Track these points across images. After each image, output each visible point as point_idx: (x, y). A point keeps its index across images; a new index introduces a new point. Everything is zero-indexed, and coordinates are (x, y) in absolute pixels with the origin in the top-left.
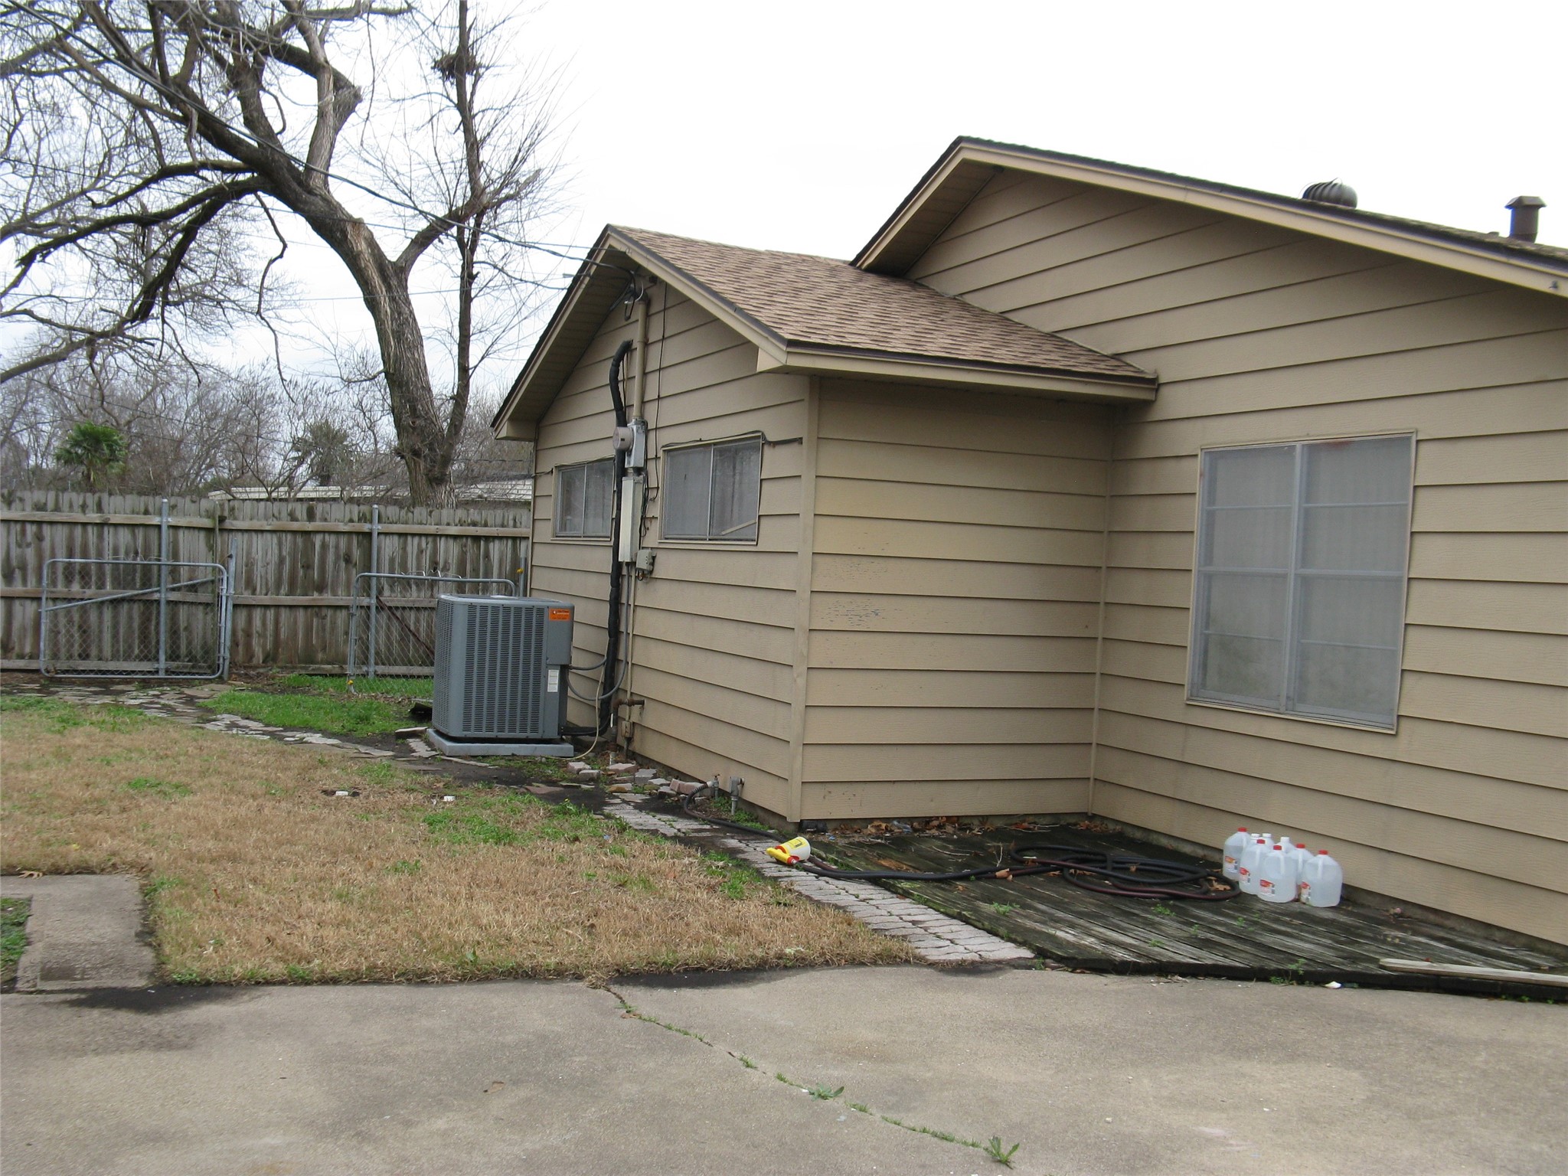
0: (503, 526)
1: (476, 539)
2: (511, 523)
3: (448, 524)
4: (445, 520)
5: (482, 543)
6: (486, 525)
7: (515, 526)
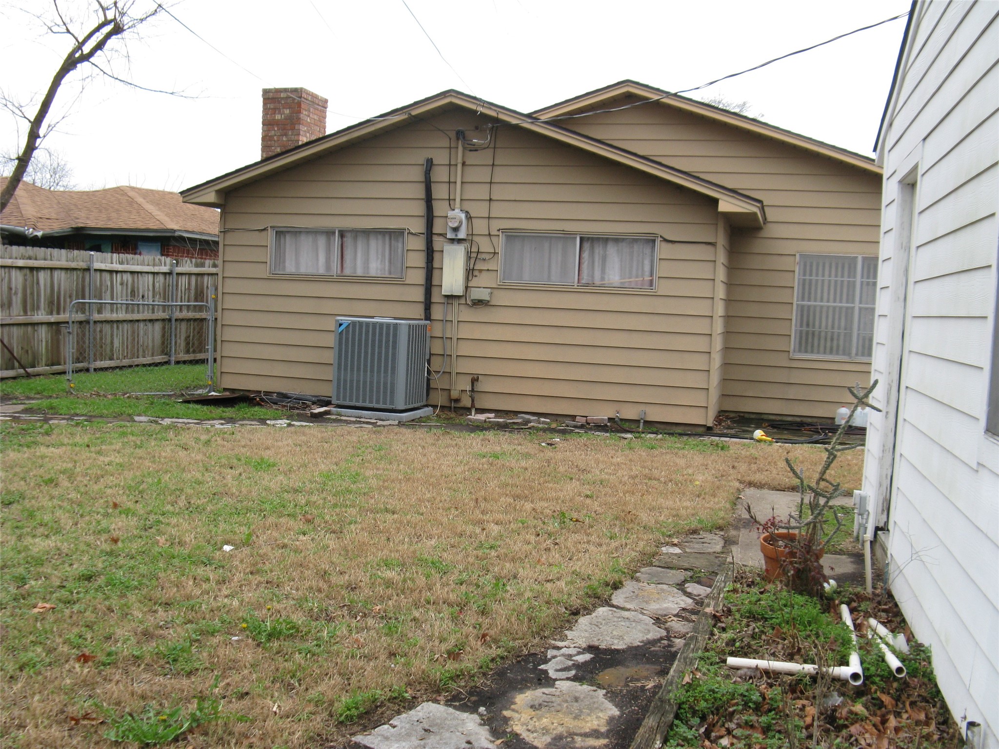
0: (45, 259)
1: (32, 269)
2: (49, 257)
3: (16, 258)
4: (14, 256)
5: (35, 272)
6: (36, 259)
7: (51, 260)
